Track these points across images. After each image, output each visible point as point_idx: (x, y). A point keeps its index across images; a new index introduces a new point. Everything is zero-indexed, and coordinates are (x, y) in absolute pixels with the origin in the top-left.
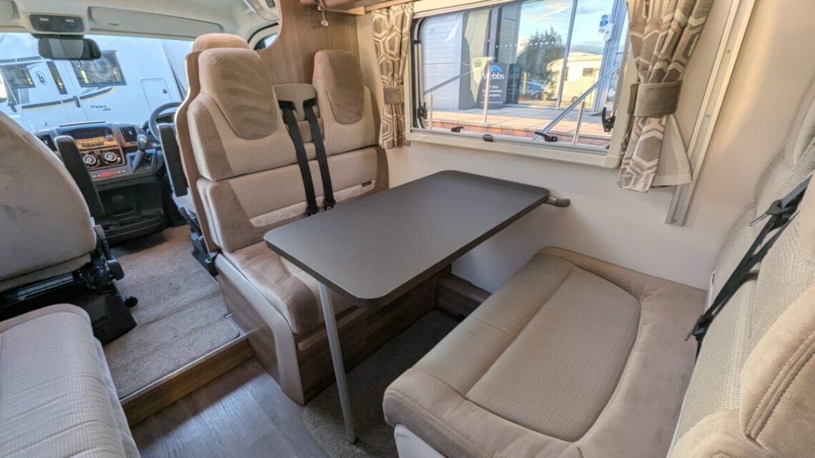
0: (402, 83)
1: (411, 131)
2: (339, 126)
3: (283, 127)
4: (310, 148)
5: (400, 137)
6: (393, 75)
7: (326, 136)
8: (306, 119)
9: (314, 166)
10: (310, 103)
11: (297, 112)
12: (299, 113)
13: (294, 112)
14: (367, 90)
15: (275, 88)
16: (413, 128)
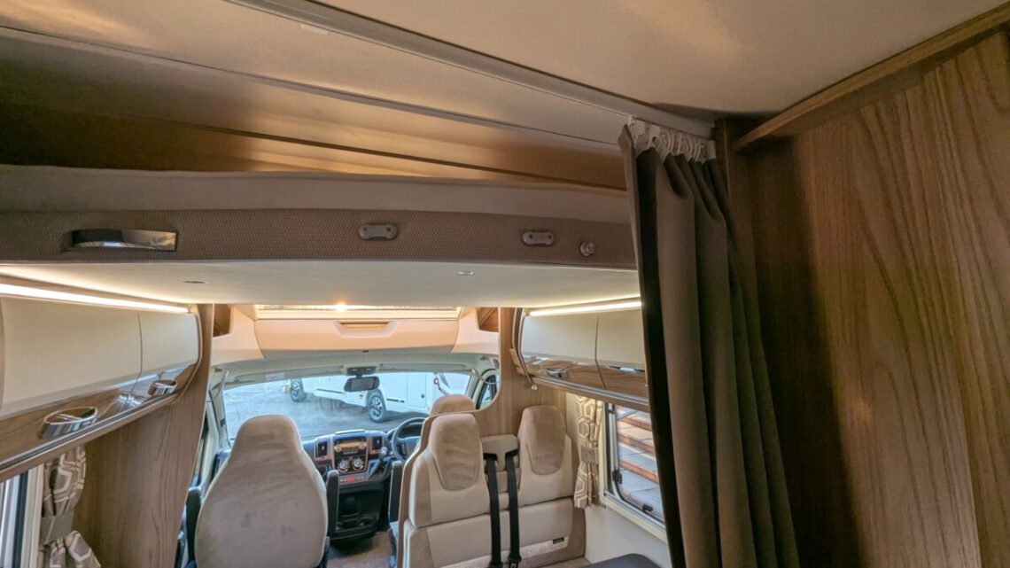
0: (597, 446)
1: (605, 495)
2: (536, 477)
3: (483, 477)
4: (504, 499)
5: (595, 496)
6: (589, 436)
7: (522, 486)
8: (505, 469)
9: (505, 517)
10: (512, 454)
11: (498, 463)
12: (501, 463)
13: (496, 463)
14: (568, 441)
15: (483, 443)
16: (607, 492)
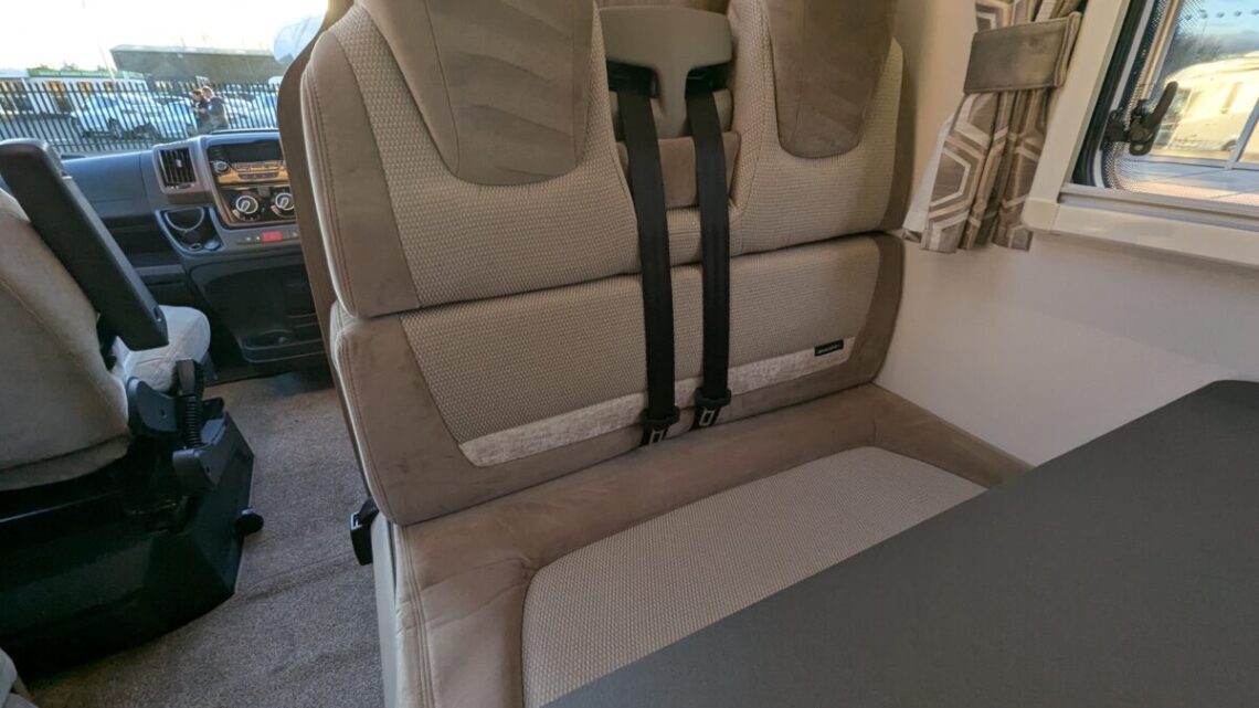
1: (1060, 198)
2: (788, 163)
3: (608, 153)
4: (684, 227)
8: (688, 130)
9: (687, 286)
10: (711, 80)
11: (661, 102)
12: (671, 108)
13: (654, 103)
16: (1067, 187)
